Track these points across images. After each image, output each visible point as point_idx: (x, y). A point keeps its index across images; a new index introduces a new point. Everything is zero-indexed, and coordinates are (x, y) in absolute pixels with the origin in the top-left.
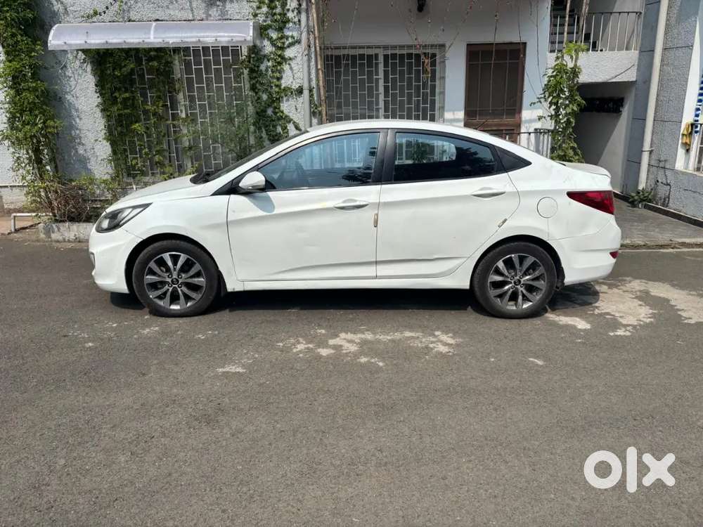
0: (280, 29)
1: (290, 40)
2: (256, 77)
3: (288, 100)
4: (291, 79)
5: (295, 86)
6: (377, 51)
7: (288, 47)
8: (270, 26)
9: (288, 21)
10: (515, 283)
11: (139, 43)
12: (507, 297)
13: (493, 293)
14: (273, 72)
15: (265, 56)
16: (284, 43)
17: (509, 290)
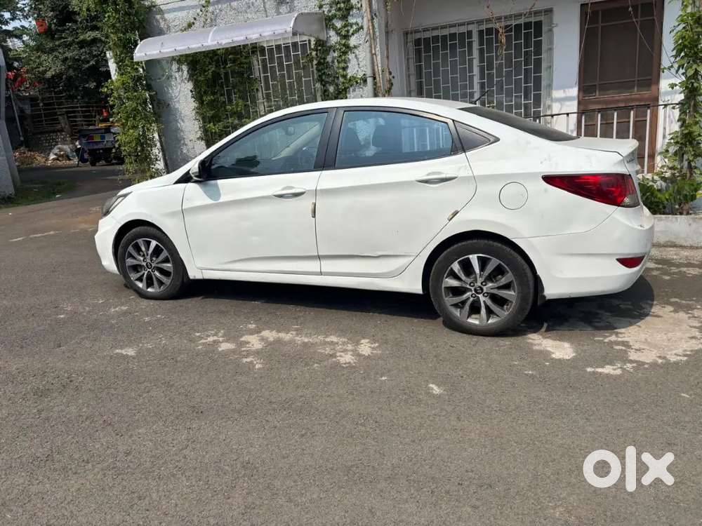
0: (344, 17)
1: (355, 27)
2: (322, 69)
3: (354, 90)
4: (357, 68)
5: (360, 75)
6: (470, 27)
7: (353, 34)
8: (334, 16)
9: (352, 8)
10: (475, 290)
11: (199, 47)
12: (467, 307)
13: (449, 300)
14: (339, 62)
15: (330, 47)
16: (348, 31)
17: (468, 299)
